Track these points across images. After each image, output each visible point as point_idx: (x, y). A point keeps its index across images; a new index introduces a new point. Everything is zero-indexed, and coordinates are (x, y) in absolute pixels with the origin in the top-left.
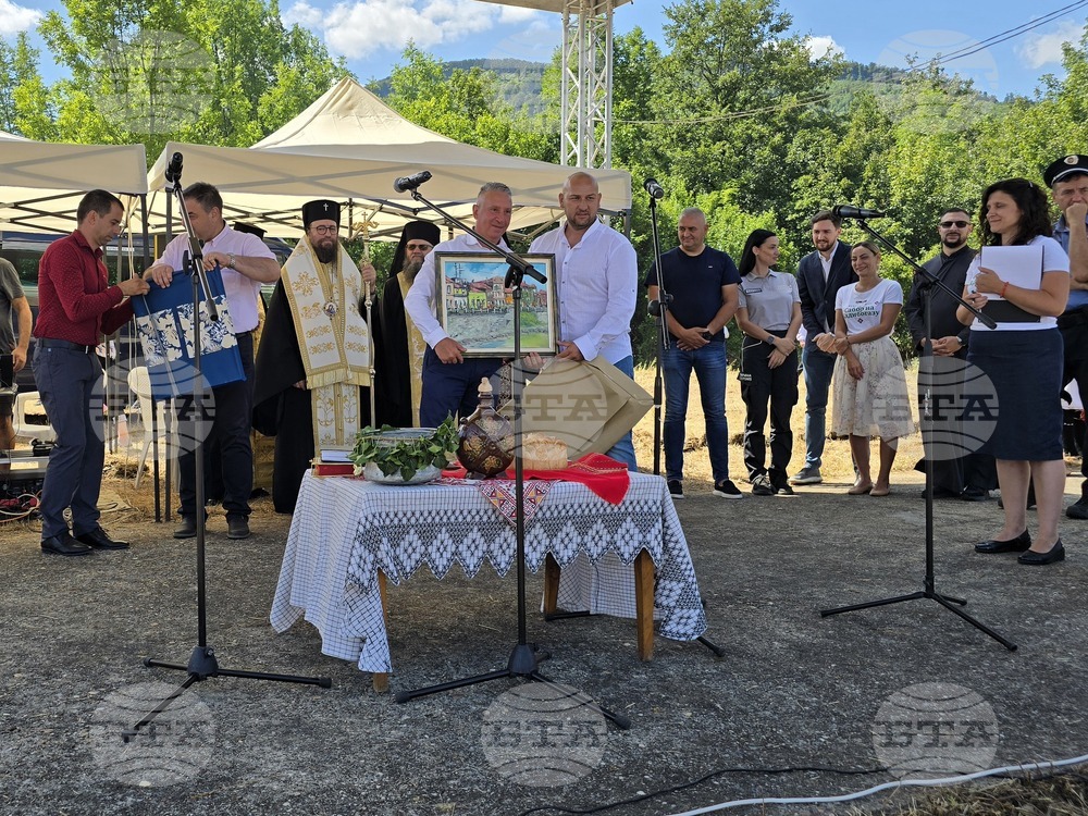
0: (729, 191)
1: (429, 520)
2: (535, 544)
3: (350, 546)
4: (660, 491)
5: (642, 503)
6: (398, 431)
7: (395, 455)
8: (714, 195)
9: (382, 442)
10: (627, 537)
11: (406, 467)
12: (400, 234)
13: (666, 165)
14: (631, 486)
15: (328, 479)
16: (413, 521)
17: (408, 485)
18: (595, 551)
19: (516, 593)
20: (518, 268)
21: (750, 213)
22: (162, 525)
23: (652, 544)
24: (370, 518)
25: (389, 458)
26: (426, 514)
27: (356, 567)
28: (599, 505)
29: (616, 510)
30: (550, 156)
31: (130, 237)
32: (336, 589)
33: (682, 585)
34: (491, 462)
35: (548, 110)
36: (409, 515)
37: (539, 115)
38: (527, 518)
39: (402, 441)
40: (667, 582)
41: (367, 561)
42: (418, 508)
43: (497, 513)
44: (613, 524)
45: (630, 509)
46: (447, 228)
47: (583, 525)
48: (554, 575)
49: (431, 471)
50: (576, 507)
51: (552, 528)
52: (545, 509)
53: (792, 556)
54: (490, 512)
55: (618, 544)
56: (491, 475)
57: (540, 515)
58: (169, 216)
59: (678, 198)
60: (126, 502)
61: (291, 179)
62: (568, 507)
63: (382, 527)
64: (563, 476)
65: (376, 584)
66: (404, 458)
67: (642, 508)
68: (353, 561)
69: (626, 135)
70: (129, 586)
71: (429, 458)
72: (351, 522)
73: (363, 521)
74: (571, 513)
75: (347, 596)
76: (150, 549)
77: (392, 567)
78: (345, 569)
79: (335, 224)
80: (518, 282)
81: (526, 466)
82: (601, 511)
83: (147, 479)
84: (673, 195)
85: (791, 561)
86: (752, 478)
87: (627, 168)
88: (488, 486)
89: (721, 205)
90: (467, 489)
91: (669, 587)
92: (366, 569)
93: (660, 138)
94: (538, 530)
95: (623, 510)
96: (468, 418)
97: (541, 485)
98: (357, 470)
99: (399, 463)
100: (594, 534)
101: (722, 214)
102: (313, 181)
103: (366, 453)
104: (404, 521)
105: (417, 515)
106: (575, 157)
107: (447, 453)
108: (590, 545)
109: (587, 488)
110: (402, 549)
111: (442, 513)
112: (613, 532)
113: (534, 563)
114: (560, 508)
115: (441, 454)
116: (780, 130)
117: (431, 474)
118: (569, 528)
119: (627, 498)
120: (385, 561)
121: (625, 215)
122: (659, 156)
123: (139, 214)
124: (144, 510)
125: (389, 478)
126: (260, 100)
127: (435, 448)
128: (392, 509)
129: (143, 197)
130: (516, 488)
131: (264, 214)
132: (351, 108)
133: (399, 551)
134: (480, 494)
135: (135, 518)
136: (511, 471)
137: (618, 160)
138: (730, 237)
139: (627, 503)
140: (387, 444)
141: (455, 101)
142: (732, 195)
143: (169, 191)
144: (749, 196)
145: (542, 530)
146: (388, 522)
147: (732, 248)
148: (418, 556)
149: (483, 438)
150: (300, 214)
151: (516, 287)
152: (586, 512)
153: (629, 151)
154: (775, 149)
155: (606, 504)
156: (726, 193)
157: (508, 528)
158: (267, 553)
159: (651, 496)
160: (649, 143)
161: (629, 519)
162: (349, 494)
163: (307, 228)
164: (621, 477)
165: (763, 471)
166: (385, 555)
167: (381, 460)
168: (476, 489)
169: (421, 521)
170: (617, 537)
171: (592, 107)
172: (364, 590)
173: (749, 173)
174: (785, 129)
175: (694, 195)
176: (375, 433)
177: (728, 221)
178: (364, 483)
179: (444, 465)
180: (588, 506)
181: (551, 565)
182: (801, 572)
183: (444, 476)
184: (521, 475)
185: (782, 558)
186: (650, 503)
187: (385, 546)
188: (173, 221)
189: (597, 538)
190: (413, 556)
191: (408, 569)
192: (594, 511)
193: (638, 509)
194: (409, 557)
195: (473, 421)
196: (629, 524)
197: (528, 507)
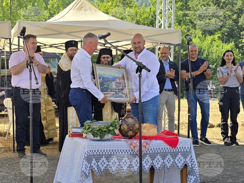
0: (218, 35)
1: (110, 153)
2: (147, 162)
3: (82, 161)
4: (190, 144)
5: (184, 148)
6: (99, 122)
7: (97, 131)
8: (212, 37)
9: (93, 126)
10: (179, 160)
11: (101, 135)
12: (99, 52)
13: (194, 26)
14: (179, 142)
15: (74, 138)
16: (104, 153)
17: (102, 141)
18: (169, 165)
19: (139, 179)
20: (140, 67)
21: (225, 43)
22: (15, 153)
23: (188, 163)
24: (89, 152)
25: (95, 131)
26: (108, 151)
27: (84, 168)
28: (169, 149)
29: (175, 150)
30: (152, 24)
31: (5, 52)
32: (77, 176)
33: (195, 177)
34: (130, 133)
35: (151, 6)
36: (103, 151)
37: (149, 8)
38: (143, 153)
39: (100, 126)
40: (190, 176)
41: (88, 167)
42: (105, 149)
43: (133, 151)
44: (174, 155)
45: (180, 150)
46: (115, 50)
47: (164, 156)
48: (152, 173)
49: (110, 136)
50: (160, 149)
51: (153, 157)
52: (150, 150)
53: (237, 167)
54: (131, 151)
55: (176, 163)
56: (131, 138)
57: (148, 152)
58: (19, 45)
59: (199, 38)
60: (3, 145)
61: (61, 33)
62: (158, 149)
63: (93, 155)
64: (156, 138)
65: (91, 174)
66: (100, 131)
67: (184, 150)
68: (83, 166)
69: (180, 15)
70: (5, 174)
71: (109, 132)
72: (83, 153)
73: (87, 153)
74: (159, 151)
75: (81, 178)
76: (12, 161)
77: (96, 169)
78: (81, 169)
79: (76, 48)
80: (140, 72)
81: (143, 134)
82: (170, 151)
83: (10, 137)
84: (197, 36)
85: (237, 169)
86: (224, 139)
87: (180, 27)
88: (130, 141)
89: (215, 40)
90: (122, 142)
91: (190, 178)
92: (87, 169)
93: (193, 16)
94: (148, 157)
95: (177, 150)
96: (123, 118)
97: (148, 141)
98: (84, 136)
99: (99, 133)
100: (168, 159)
101: (215, 44)
102: (68, 34)
103: (88, 129)
104: (101, 153)
105: (105, 151)
106: (161, 25)
107: (115, 130)
108: (167, 163)
109: (164, 143)
110: (100, 163)
111: (114, 151)
112: (174, 159)
113: (147, 169)
114: (155, 149)
115: (113, 130)
116: (236, 13)
117: (110, 137)
118: (159, 157)
119: (178, 146)
120: (94, 167)
121: (179, 45)
122: (192, 23)
123: (9, 45)
124: (9, 148)
125: (95, 138)
126: (49, 3)
127: (111, 128)
128: (96, 149)
129: (10, 39)
130: (139, 142)
131: (51, 45)
132: (82, 8)
133: (99, 163)
134: (127, 144)
135: (6, 151)
136: (138, 136)
137: (177, 24)
138: (218, 52)
139: (179, 148)
140: (95, 127)
141: (118, 3)
142: (219, 37)
143: (19, 37)
144: (225, 37)
145: (149, 157)
146: (95, 153)
147: (218, 56)
148: (106, 166)
149: (128, 125)
150: (64, 45)
151: (140, 73)
152: (164, 151)
153: (181, 21)
154: (234, 20)
155: (171, 148)
156: (216, 37)
157: (137, 156)
158: (52, 163)
159: (187, 146)
160: (188, 18)
161: (180, 154)
162: (81, 143)
163: (66, 49)
164: (176, 139)
165: (228, 137)
166: (94, 165)
167: (93, 132)
168: (125, 142)
169: (107, 153)
170: (176, 160)
171: (167, 7)
172: (87, 176)
173: (224, 29)
174: (238, 13)
175: (205, 37)
176: (91, 123)
177: (217, 46)
178: (87, 140)
179: (115, 134)
180: (165, 149)
181: (152, 169)
182: (240, 173)
183: (114, 138)
184: (141, 138)
185: (234, 168)
186: (187, 148)
187: (94, 161)
188: (20, 47)
189: (169, 161)
190: (104, 165)
191: (102, 170)
192: (167, 151)
193: (182, 150)
194: (103, 166)
195: (124, 119)
196: (179, 156)
197: (143, 149)
